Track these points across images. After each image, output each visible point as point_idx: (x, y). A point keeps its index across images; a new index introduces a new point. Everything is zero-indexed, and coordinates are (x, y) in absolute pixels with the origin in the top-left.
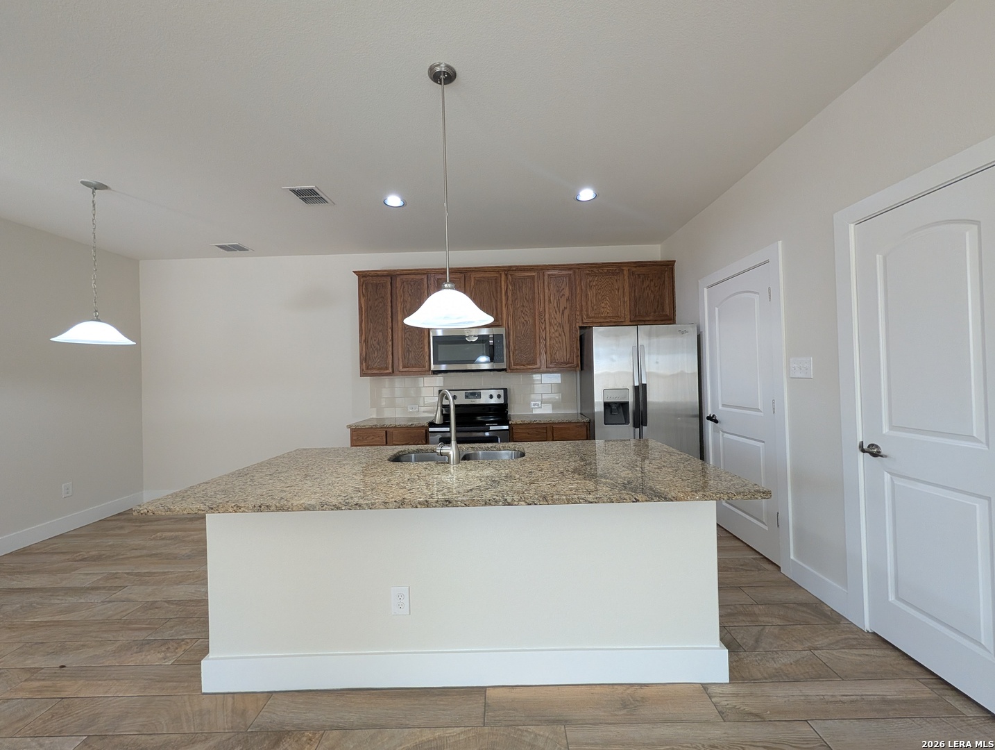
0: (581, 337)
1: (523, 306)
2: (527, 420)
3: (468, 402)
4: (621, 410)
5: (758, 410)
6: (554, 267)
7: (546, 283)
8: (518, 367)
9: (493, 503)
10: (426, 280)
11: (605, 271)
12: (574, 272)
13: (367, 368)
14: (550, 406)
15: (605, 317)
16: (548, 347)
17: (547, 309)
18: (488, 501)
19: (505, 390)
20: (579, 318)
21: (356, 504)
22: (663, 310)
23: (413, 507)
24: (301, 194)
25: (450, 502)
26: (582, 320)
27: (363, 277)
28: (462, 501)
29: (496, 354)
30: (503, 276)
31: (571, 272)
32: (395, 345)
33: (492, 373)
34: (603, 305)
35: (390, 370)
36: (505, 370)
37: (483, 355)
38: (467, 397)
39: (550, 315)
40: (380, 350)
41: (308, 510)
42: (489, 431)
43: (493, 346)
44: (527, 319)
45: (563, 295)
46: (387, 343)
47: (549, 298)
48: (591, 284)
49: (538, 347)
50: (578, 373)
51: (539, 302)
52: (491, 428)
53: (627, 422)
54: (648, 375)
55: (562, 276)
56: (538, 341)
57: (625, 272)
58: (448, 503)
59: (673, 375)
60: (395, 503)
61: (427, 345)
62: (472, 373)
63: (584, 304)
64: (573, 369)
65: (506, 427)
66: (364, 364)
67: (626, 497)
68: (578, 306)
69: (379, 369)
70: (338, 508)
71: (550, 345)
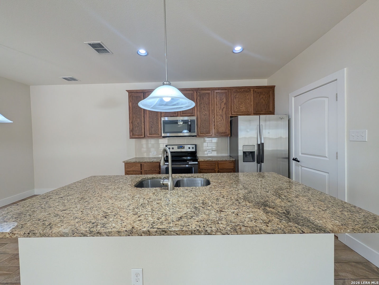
0: (231, 121)
1: (204, 107)
2: (206, 159)
3: (179, 150)
4: (251, 155)
5: (325, 157)
6: (219, 89)
7: (215, 96)
8: (202, 135)
9: (197, 233)
11: (243, 91)
12: (228, 91)
13: (133, 135)
14: (216, 152)
15: (242, 112)
16: (216, 126)
17: (215, 108)
18: (193, 232)
19: (196, 145)
20: (230, 113)
21: (98, 233)
22: (269, 109)
23: (139, 235)
24: (93, 46)
25: (166, 232)
26: (232, 113)
27: (131, 93)
28: (174, 231)
29: (192, 129)
30: (195, 93)
31: (227, 91)
32: (145, 123)
33: (190, 137)
34: (241, 106)
35: (143, 136)
36: (196, 136)
37: (185, 129)
38: (178, 148)
39: (217, 111)
40: (138, 127)
41: (64, 236)
42: (188, 164)
43: (191, 125)
44: (206, 112)
45: (223, 102)
46: (142, 123)
47: (216, 103)
48: (236, 97)
49: (211, 125)
50: (229, 137)
51: (212, 105)
52: (190, 163)
53: (254, 161)
54: (265, 138)
55: (223, 93)
56: (211, 123)
57: (252, 91)
58: (164, 232)
59: (276, 139)
60: (126, 233)
61: (160, 124)
62: (181, 137)
63: (232, 106)
64: (227, 136)
65: (197, 163)
66: (131, 133)
67: (296, 230)
68: (230, 107)
69: (138, 135)
70: (85, 235)
71: (216, 125)
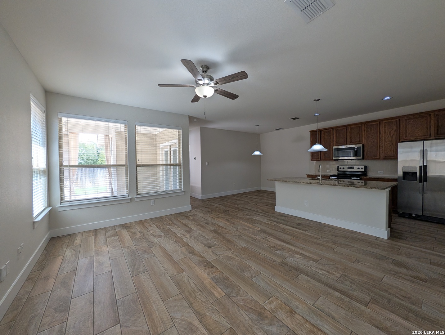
1: (372, 135)
3: (350, 170)
4: (415, 175)
6: (388, 119)
7: (384, 126)
8: (368, 158)
10: (332, 131)
11: (419, 116)
17: (384, 136)
19: (365, 166)
20: (401, 138)
27: (312, 132)
29: (358, 154)
30: (363, 125)
31: (397, 120)
33: (356, 160)
35: (320, 159)
36: (362, 159)
40: (317, 153)
43: (357, 151)
44: (374, 140)
45: (393, 129)
48: (409, 123)
51: (380, 133)
53: (416, 180)
55: (393, 122)
57: (432, 115)
61: (331, 151)
63: (404, 132)
65: (359, 178)
66: (312, 157)
68: (401, 133)
69: (316, 159)
